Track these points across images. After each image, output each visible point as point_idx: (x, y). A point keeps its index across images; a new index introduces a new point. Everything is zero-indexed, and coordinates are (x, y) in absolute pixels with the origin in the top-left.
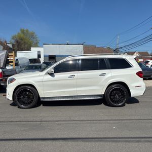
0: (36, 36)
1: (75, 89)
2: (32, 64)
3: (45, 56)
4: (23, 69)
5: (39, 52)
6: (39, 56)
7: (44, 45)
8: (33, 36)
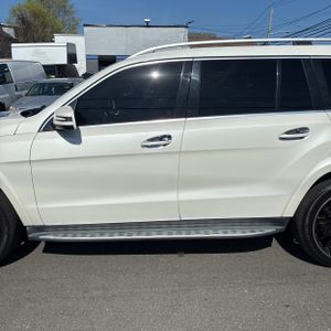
0: (71, 7)
1: (171, 196)
2: (53, 79)
3: (89, 58)
4: (24, 93)
5: (70, 46)
6: (72, 58)
7: (86, 29)
8: (64, 7)
